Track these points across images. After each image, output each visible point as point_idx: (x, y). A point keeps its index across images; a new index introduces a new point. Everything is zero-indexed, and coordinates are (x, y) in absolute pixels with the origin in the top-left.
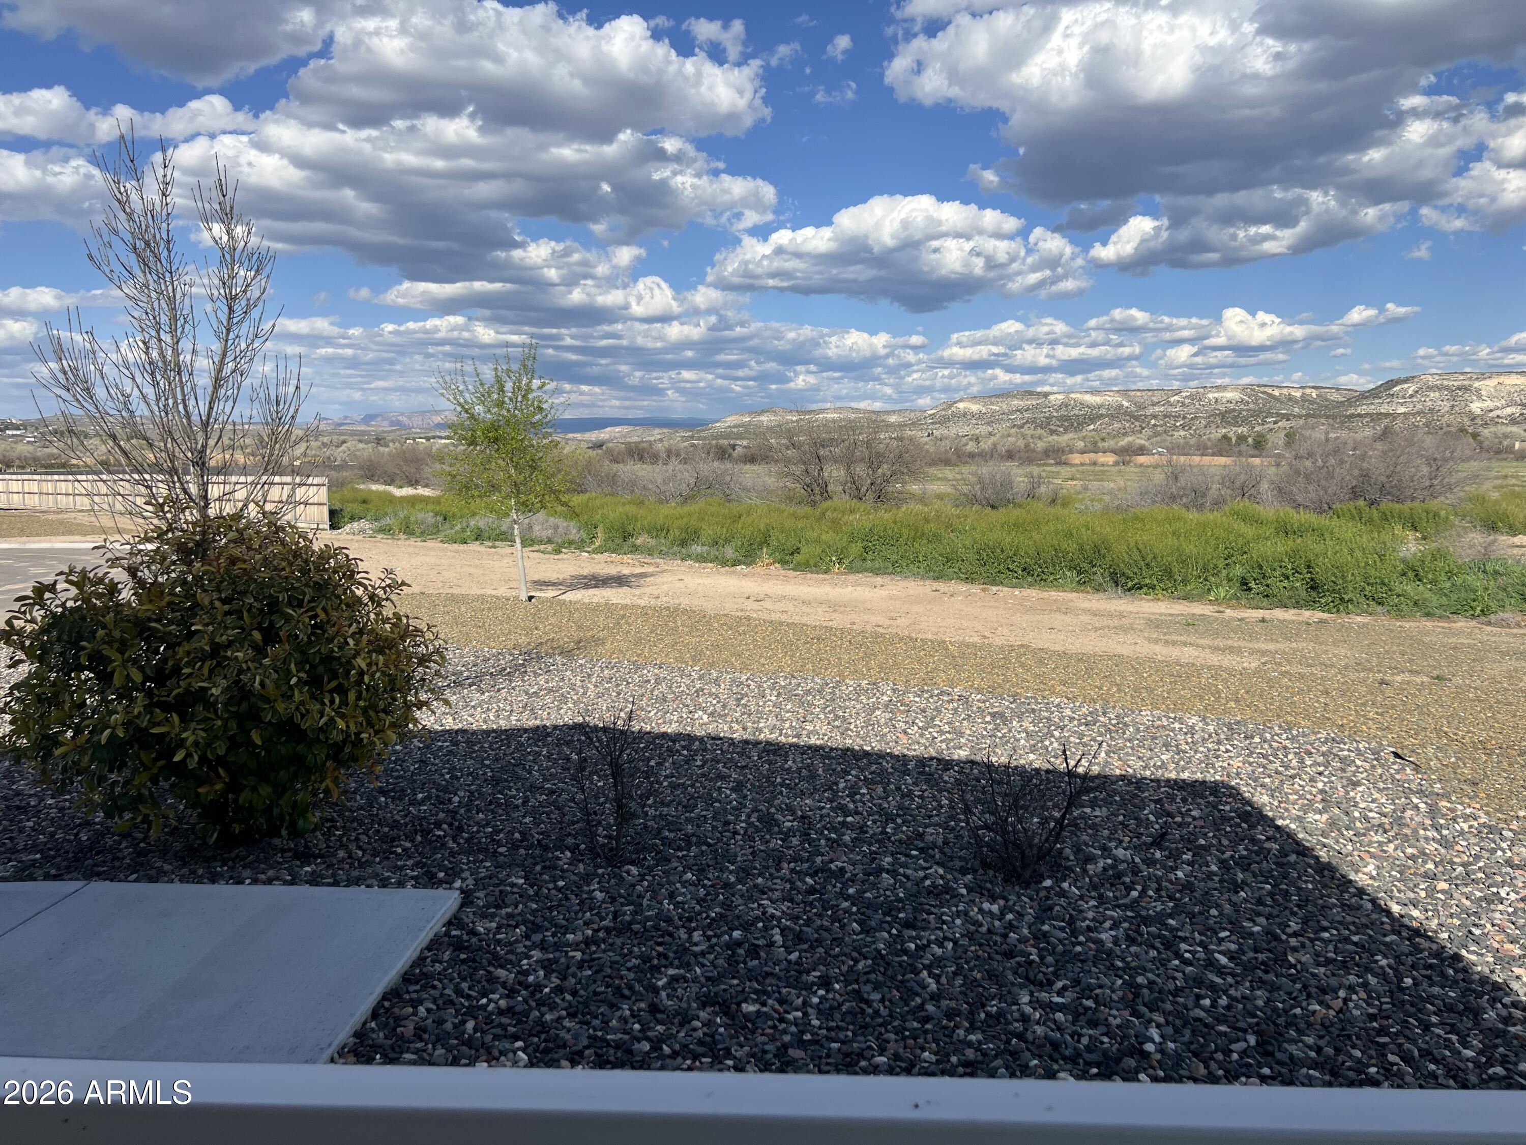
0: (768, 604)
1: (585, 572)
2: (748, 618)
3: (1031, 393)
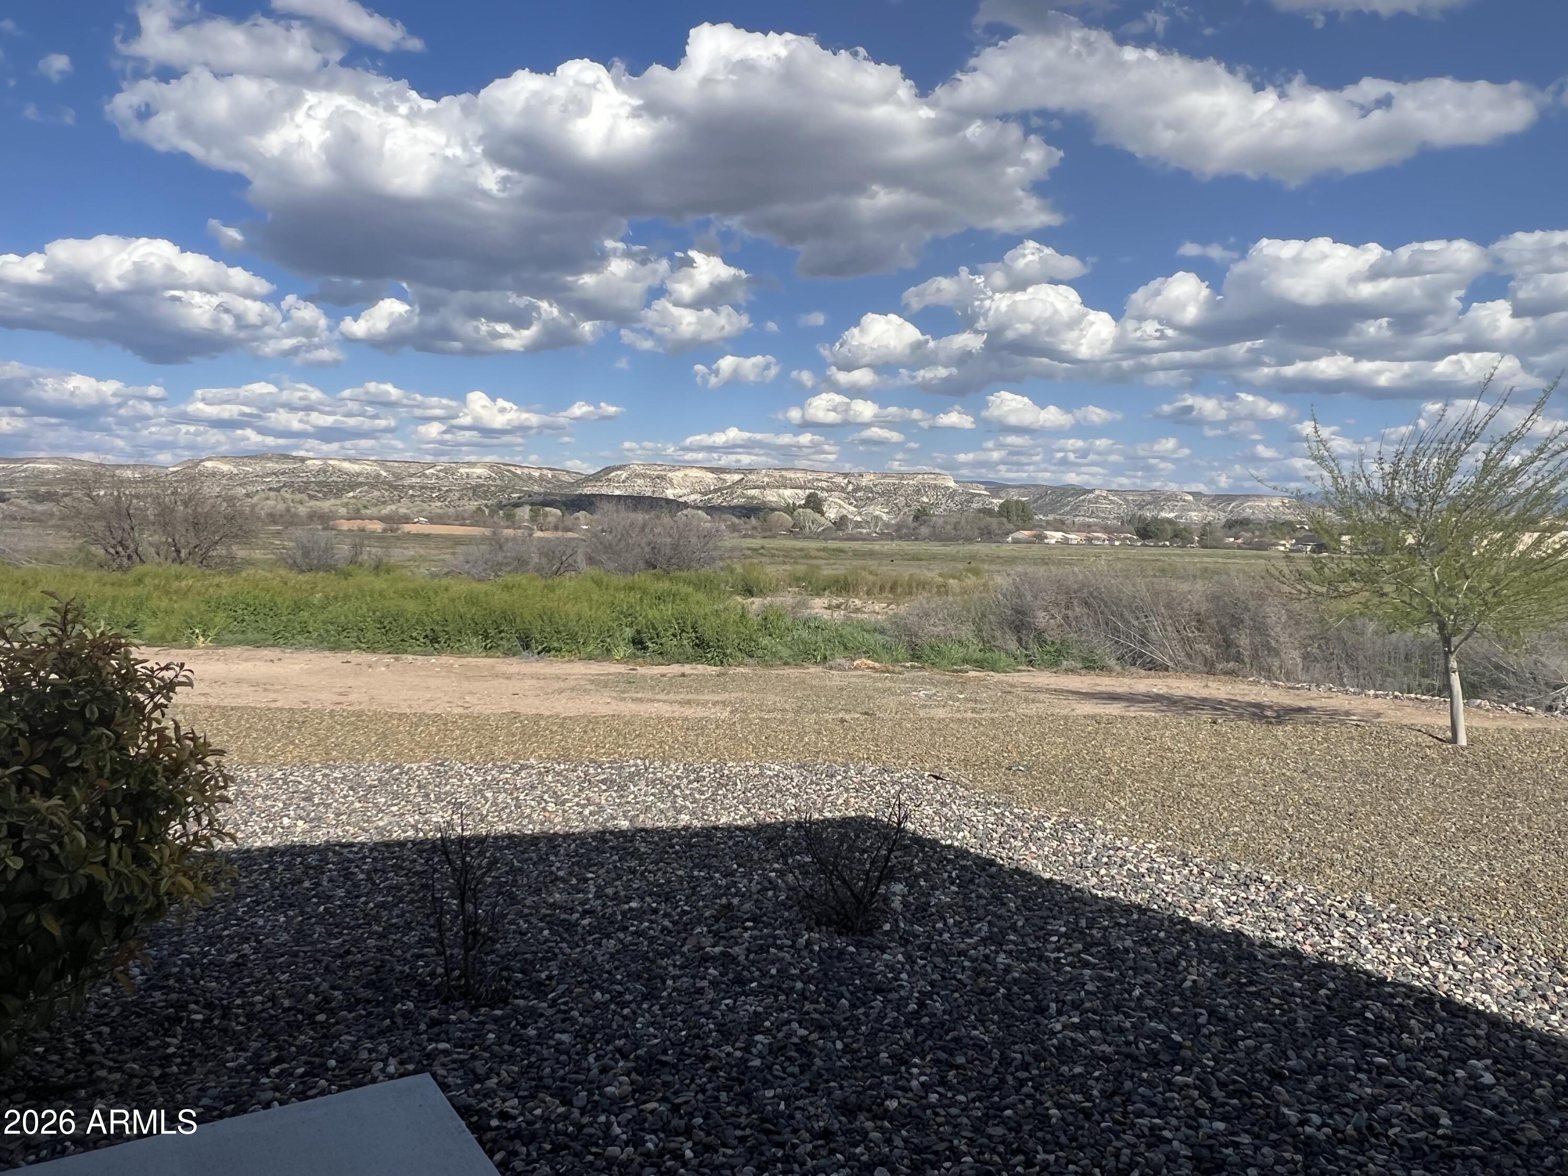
3: (287, 457)
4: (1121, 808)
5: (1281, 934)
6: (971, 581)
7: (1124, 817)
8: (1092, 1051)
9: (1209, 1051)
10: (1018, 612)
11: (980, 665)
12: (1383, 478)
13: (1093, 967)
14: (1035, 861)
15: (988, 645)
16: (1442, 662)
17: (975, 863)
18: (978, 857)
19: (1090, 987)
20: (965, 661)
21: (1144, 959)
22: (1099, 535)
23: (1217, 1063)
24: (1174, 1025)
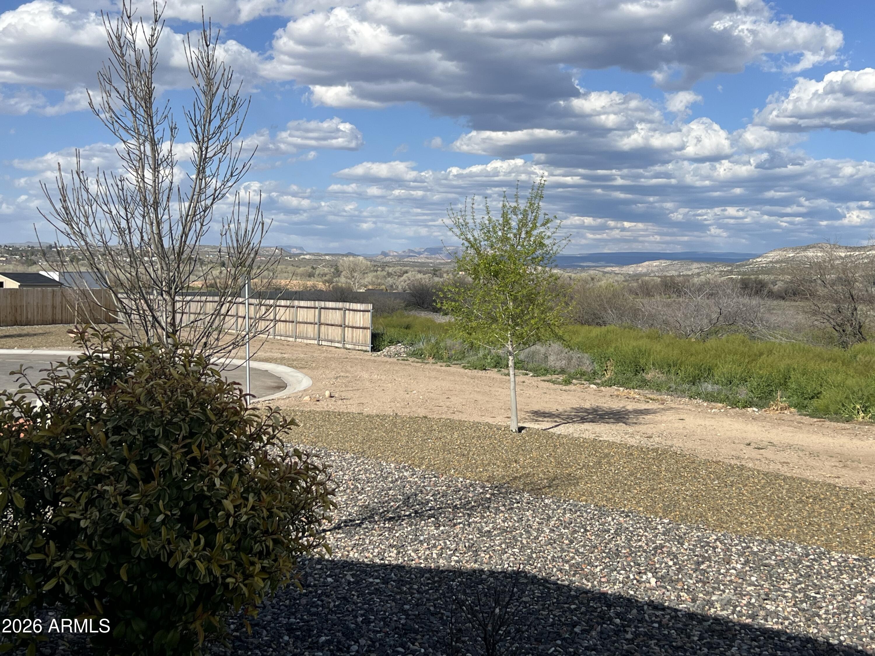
0: (768, 453)
1: (587, 405)
2: (742, 468)
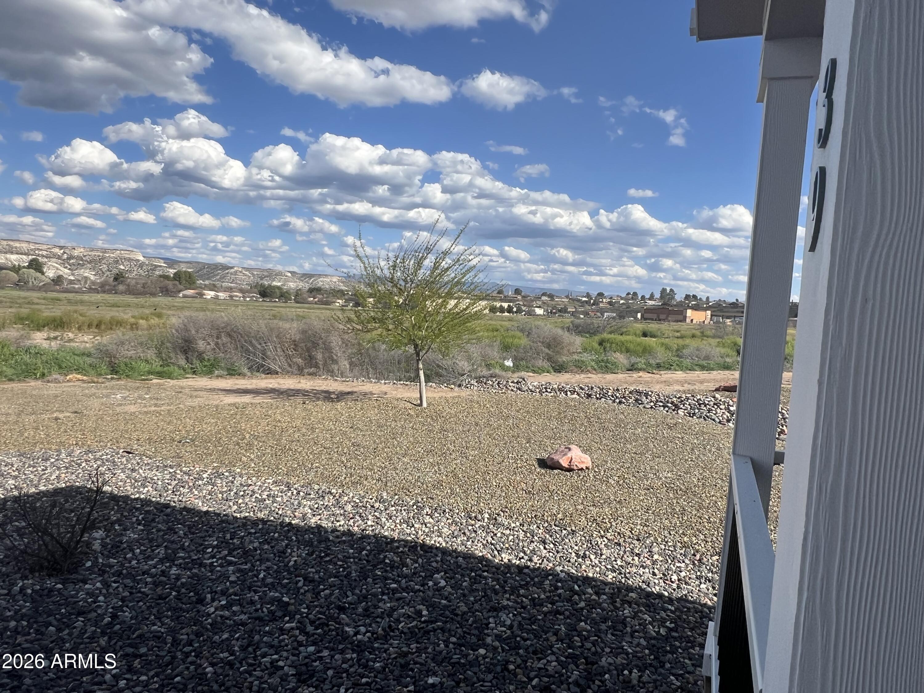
4: (252, 460)
5: (342, 523)
6: (154, 321)
7: (253, 465)
8: (234, 621)
9: (305, 603)
10: (186, 341)
11: (160, 375)
12: (389, 268)
13: (235, 564)
14: (197, 501)
15: (166, 363)
16: (415, 365)
17: (155, 508)
18: (158, 503)
19: (233, 578)
20: (150, 373)
21: (266, 553)
22: (237, 294)
23: (309, 610)
24: (284, 591)
